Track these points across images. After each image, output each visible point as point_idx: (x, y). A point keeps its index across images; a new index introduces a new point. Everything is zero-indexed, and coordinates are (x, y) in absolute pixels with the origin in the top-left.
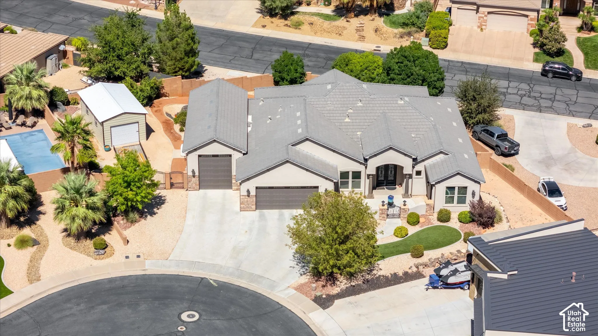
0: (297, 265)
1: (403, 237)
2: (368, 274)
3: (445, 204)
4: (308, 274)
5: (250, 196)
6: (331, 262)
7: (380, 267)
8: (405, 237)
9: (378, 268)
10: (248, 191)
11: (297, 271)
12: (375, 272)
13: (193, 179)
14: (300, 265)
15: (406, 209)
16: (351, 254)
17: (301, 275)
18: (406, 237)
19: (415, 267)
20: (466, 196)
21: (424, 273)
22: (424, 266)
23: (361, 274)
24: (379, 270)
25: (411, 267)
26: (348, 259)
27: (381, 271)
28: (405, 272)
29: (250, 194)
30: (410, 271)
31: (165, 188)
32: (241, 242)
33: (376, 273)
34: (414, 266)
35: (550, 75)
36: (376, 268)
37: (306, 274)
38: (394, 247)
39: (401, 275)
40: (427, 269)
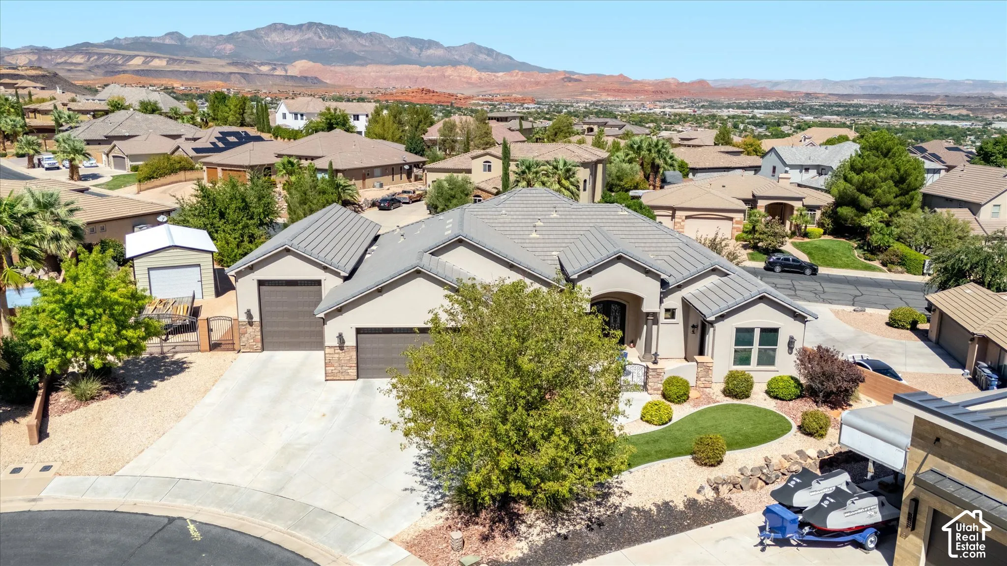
0: (422, 482)
1: (663, 424)
2: (598, 504)
3: (734, 365)
4: (446, 505)
5: (345, 348)
6: (506, 461)
7: (626, 486)
8: (666, 423)
9: (620, 489)
10: (340, 337)
11: (421, 500)
12: (613, 500)
13: (250, 330)
14: (430, 483)
15: (660, 371)
16: (559, 437)
17: (429, 508)
18: (669, 424)
19: (710, 488)
20: (775, 349)
21: (734, 504)
22: (731, 487)
23: (581, 505)
24: (623, 495)
25: (702, 488)
26: (552, 452)
27: (629, 497)
28: (689, 500)
29: (344, 343)
30: (700, 498)
31: (199, 351)
32: (305, 434)
33: (617, 503)
34: (707, 485)
35: (778, 269)
36: (616, 489)
37: (441, 505)
38: (647, 443)
39: (681, 507)
40: (738, 495)
